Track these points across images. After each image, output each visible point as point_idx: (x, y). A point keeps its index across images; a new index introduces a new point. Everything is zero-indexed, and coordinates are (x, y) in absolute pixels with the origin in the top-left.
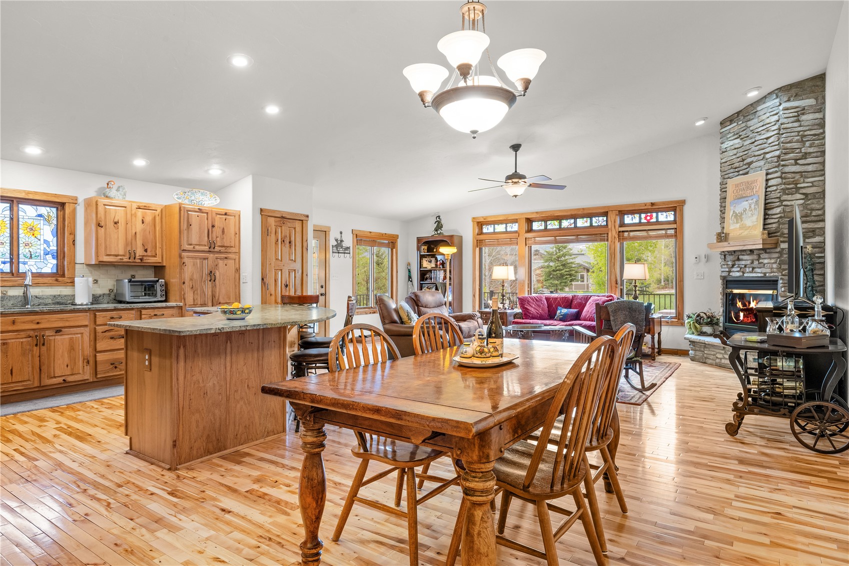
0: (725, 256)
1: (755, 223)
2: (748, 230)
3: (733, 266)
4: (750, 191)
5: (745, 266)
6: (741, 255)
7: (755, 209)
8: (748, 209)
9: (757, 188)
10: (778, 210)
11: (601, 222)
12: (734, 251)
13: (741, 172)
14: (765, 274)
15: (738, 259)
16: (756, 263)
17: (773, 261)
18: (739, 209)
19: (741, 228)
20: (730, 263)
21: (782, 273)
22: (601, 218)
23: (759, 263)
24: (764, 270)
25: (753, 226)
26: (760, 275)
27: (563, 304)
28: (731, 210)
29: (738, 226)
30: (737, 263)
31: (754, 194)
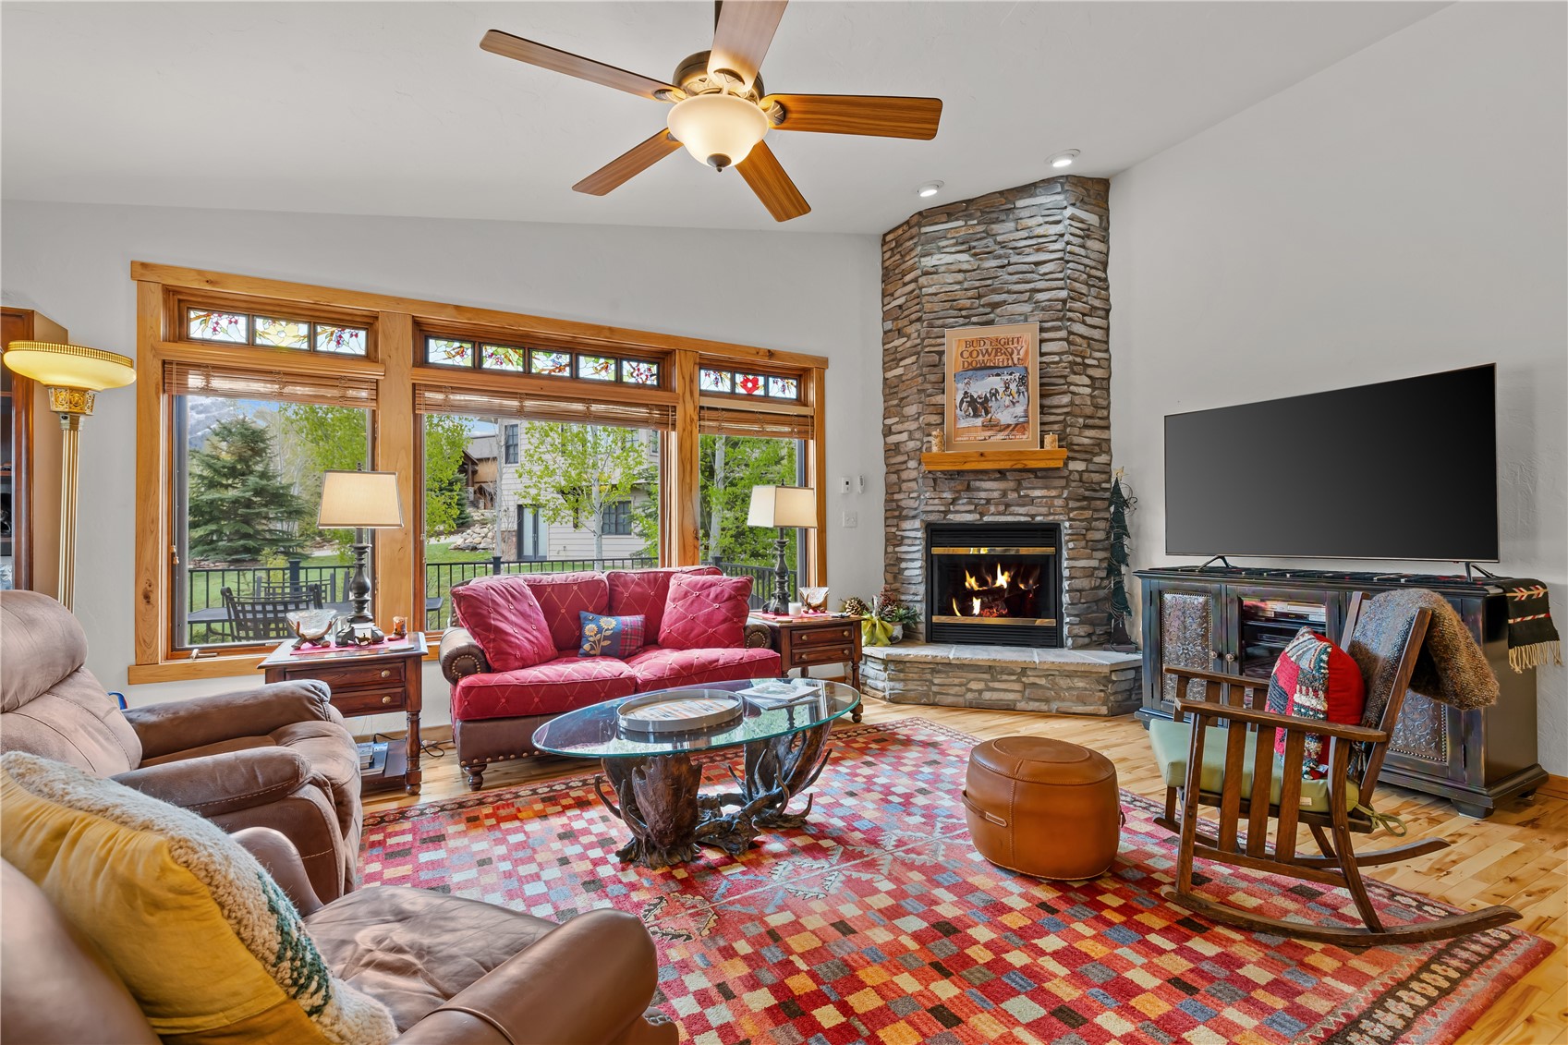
0: (935, 480)
1: (1021, 420)
2: (1006, 433)
3: (954, 501)
4: (1003, 356)
5: (988, 501)
6: (975, 480)
7: (1018, 392)
8: (1001, 391)
9: (1022, 352)
10: (1066, 399)
11: (644, 377)
12: (960, 473)
13: (974, 319)
14: (1033, 516)
15: (968, 488)
16: (1012, 496)
17: (1053, 493)
18: (980, 388)
19: (985, 427)
20: (948, 495)
21: (1068, 514)
22: (643, 367)
23: (1020, 496)
24: (1032, 510)
25: (1017, 425)
26: (1023, 519)
27: (591, 603)
28: (957, 389)
29: (979, 421)
30: (964, 495)
31: (1015, 365)
